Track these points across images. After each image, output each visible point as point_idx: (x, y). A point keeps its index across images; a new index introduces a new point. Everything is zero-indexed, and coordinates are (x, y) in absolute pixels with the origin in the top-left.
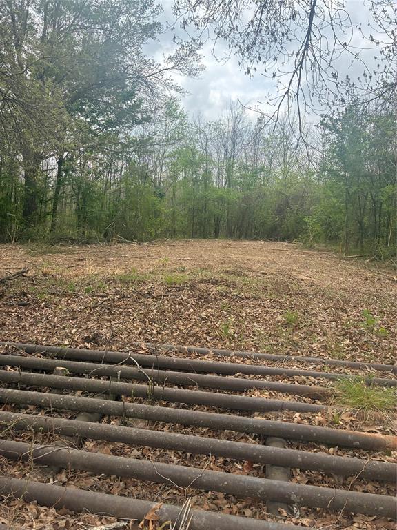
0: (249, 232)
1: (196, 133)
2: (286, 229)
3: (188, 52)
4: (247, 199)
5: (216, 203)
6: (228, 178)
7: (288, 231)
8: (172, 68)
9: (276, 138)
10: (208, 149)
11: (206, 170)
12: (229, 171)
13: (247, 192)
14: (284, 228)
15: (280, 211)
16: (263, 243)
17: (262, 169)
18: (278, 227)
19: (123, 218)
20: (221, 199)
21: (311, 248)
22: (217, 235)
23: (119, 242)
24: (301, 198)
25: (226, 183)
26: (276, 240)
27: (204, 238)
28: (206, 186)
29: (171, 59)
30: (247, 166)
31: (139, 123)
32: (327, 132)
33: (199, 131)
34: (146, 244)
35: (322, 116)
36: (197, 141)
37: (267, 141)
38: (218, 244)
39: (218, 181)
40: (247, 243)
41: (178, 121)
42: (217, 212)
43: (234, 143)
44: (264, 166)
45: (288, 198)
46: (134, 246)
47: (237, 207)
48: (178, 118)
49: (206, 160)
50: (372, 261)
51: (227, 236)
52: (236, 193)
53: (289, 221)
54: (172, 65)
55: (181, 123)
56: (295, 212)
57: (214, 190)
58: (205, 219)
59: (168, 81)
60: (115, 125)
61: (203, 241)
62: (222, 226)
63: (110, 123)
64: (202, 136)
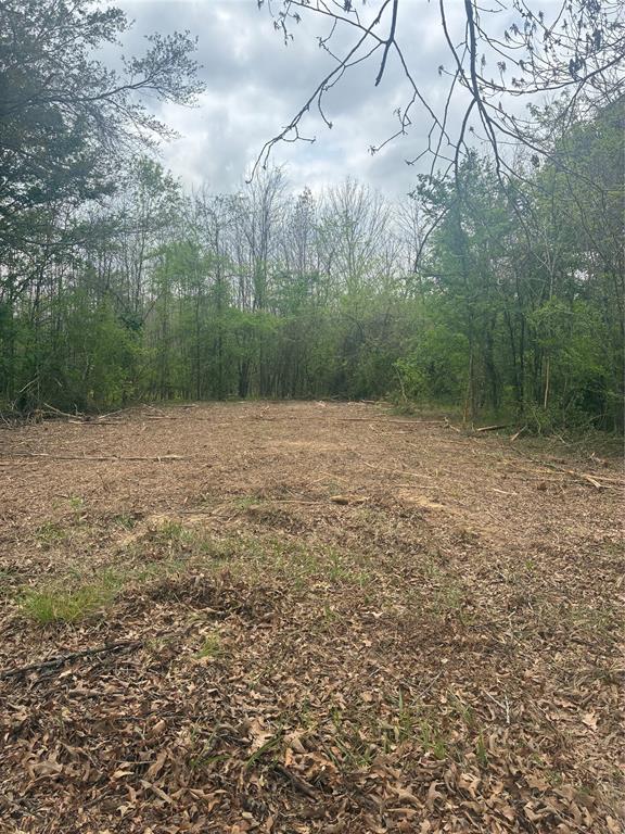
0: (299, 385)
1: (199, 214)
2: (361, 379)
3: (171, 55)
4: (291, 329)
5: (240, 337)
6: (259, 293)
7: (364, 382)
8: (141, 85)
9: (335, 224)
10: (220, 243)
11: (219, 280)
12: (259, 279)
13: (291, 318)
14: (357, 377)
15: (349, 348)
16: (323, 405)
17: (315, 277)
18: (347, 375)
19: (56, 370)
20: (248, 329)
21: (408, 413)
22: (243, 393)
23: (47, 417)
24: (382, 325)
25: (255, 302)
26: (345, 399)
27: (220, 399)
28: (219, 307)
29: (138, 66)
30: (289, 272)
31: (93, 196)
32: (429, 206)
33: (202, 210)
34: (102, 418)
35: (420, 177)
36: (200, 229)
37: (320, 230)
38: (243, 410)
39: (240, 299)
40: (297, 407)
41: (165, 194)
42: (240, 352)
43: (265, 234)
44: (318, 273)
45: (361, 326)
46: (76, 424)
47: (277, 343)
48: (162, 189)
49: (219, 262)
50: (522, 435)
51: (261, 394)
52: (273, 320)
53: (366, 366)
54: (140, 78)
55: (169, 199)
56: (375, 349)
57: (234, 314)
58: (220, 365)
59: (135, 110)
60: (47, 199)
61: (217, 405)
62: (252, 378)
63: (35, 195)
64: (209, 219)
